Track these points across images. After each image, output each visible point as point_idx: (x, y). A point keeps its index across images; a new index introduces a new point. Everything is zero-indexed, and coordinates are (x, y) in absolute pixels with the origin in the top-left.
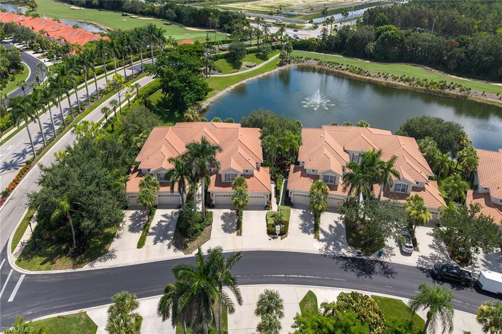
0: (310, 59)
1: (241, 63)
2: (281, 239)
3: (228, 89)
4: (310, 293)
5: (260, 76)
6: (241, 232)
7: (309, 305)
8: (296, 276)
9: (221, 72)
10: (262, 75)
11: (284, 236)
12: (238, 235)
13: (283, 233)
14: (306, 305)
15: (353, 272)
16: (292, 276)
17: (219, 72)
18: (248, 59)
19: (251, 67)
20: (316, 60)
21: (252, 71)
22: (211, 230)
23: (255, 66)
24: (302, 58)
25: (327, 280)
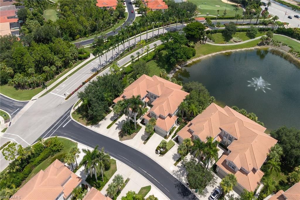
0: (287, 45)
1: (232, 38)
2: (159, 156)
3: (210, 55)
4: (150, 186)
5: (238, 50)
6: (146, 143)
7: (145, 191)
8: (151, 176)
9: (214, 41)
10: (240, 50)
11: (161, 155)
12: (144, 143)
13: (162, 154)
14: (144, 190)
15: (178, 190)
16: (149, 175)
17: (213, 41)
18: (238, 35)
19: (236, 42)
20: (291, 47)
21: (235, 45)
22: (135, 135)
23: (240, 42)
24: (280, 43)
25: (162, 186)
